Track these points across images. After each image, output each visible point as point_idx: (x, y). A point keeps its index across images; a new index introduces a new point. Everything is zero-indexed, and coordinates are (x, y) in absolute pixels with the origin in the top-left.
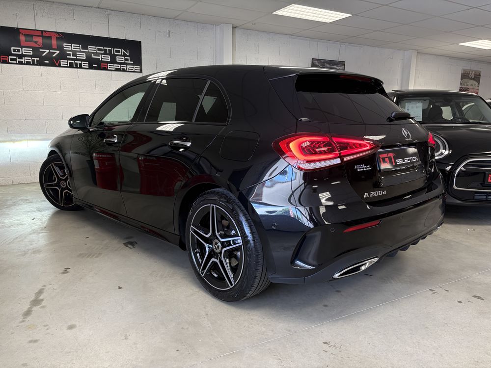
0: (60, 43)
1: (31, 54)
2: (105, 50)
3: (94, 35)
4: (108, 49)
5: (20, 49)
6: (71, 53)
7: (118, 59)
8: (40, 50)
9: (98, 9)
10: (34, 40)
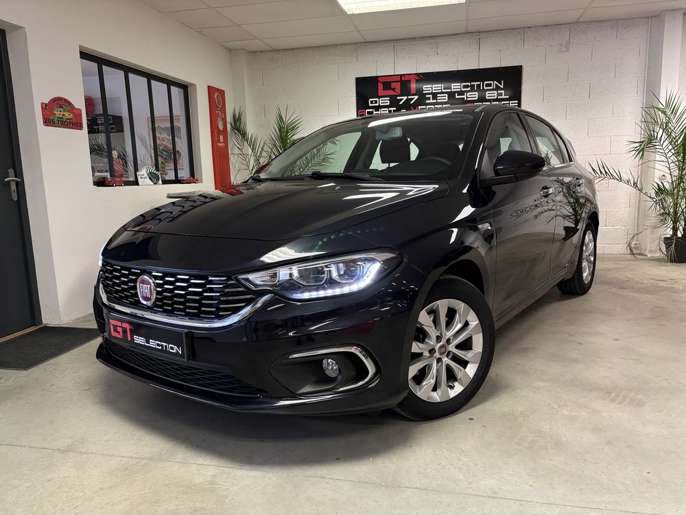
0: (419, 85)
1: (388, 104)
2: (472, 86)
3: (461, 68)
4: (475, 83)
5: (377, 99)
6: (431, 96)
7: (488, 95)
8: (398, 98)
9: (468, 35)
10: (392, 87)
